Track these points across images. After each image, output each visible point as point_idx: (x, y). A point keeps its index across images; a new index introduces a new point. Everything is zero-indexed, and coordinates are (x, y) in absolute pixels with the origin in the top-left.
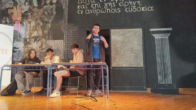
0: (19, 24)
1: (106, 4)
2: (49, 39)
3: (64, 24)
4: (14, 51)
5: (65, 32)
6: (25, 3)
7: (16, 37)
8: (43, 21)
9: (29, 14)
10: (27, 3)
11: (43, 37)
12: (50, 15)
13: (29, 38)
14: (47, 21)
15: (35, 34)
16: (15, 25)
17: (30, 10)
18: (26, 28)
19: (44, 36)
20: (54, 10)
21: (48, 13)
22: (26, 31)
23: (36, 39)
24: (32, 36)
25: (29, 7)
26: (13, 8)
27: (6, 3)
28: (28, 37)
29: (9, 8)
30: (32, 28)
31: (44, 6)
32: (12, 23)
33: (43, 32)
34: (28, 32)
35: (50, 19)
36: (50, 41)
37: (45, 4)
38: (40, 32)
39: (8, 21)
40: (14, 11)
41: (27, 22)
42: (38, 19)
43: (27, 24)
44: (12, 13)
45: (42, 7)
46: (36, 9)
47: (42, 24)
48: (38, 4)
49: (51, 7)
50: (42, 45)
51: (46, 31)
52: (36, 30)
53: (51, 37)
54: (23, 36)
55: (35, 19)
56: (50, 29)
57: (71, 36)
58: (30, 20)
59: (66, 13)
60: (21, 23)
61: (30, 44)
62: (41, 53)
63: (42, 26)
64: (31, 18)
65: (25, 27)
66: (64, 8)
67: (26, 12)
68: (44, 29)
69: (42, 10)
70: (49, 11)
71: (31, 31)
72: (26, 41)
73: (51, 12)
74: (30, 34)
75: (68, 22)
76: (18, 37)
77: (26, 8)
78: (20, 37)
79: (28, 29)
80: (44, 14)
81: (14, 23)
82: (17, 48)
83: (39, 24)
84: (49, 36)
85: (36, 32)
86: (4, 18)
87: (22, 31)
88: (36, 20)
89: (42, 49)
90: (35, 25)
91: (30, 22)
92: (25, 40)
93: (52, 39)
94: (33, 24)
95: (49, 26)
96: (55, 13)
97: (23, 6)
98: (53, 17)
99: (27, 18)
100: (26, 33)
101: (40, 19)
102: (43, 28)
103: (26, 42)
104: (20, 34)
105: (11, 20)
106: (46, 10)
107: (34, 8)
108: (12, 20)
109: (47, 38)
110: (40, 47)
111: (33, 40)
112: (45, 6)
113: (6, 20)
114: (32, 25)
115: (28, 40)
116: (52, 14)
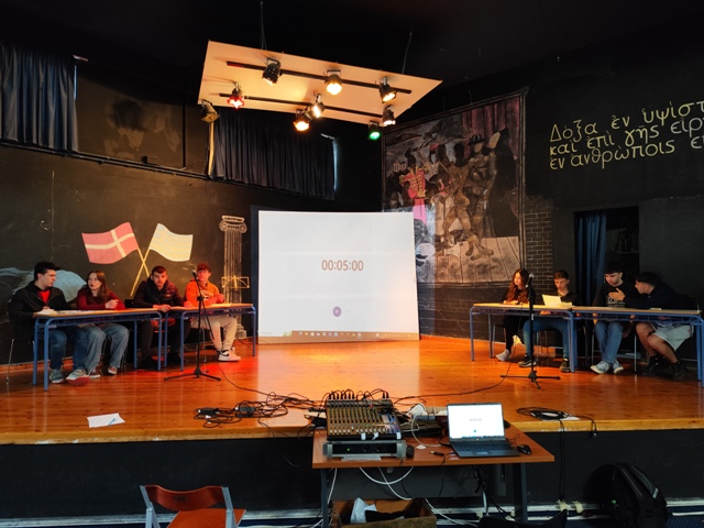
0: (423, 206)
1: (630, 134)
2: (485, 235)
3: (517, 199)
4: (418, 264)
5: (522, 217)
6: (430, 157)
7: (420, 234)
8: (469, 195)
9: (440, 181)
10: (434, 157)
11: (472, 230)
12: (485, 178)
13: (445, 236)
14: (479, 193)
15: (455, 225)
16: (414, 208)
17: (441, 172)
18: (437, 214)
19: (474, 230)
20: (493, 165)
21: (480, 174)
22: (437, 219)
23: (459, 236)
24: (450, 230)
25: (440, 166)
26: (408, 172)
27: (393, 162)
28: (442, 233)
29: (401, 173)
30: (448, 211)
31: (469, 159)
32: (408, 205)
33: (471, 221)
34: (441, 222)
35: (485, 188)
36: (488, 240)
37: (473, 154)
38: (466, 221)
39: (401, 201)
40: (411, 177)
41: (437, 200)
42: (460, 191)
43: (437, 205)
44: (408, 183)
45: (466, 162)
46: (454, 167)
47: (467, 201)
48: (457, 156)
49: (486, 158)
50: (471, 249)
51: (478, 218)
52: (457, 216)
53: (489, 231)
54: (432, 232)
55: (453, 191)
56: (487, 212)
57: (535, 225)
58: (443, 194)
59: (522, 171)
60: (427, 202)
61: (447, 247)
62: (471, 266)
63: (468, 206)
64: (444, 190)
65: (434, 211)
66: (515, 158)
67: (434, 178)
68: (474, 214)
69: (465, 170)
70: (481, 170)
71: (448, 220)
72: (439, 241)
73: (487, 172)
74: (446, 226)
75: (528, 193)
76: (423, 234)
77: (433, 168)
78: (426, 232)
79: (441, 215)
80: (470, 177)
81: (413, 204)
82: (424, 257)
83: (462, 202)
84: (485, 229)
85: (457, 220)
86: (393, 195)
87: (430, 220)
88: (455, 193)
89: (472, 259)
90: (453, 205)
91: (443, 200)
92: (437, 239)
93: (492, 236)
94: (449, 203)
95: (485, 204)
96: (495, 172)
97: (427, 164)
98: (490, 184)
99: (437, 192)
100: (437, 224)
101: (464, 190)
102: (472, 210)
103: (440, 245)
104: (425, 227)
105: (406, 197)
106: (475, 168)
107: (449, 165)
108: (409, 198)
109: (481, 233)
110: (467, 254)
111: (453, 239)
112: (472, 160)
113: (397, 199)
114: (447, 206)
115: (442, 240)
116: (489, 176)
